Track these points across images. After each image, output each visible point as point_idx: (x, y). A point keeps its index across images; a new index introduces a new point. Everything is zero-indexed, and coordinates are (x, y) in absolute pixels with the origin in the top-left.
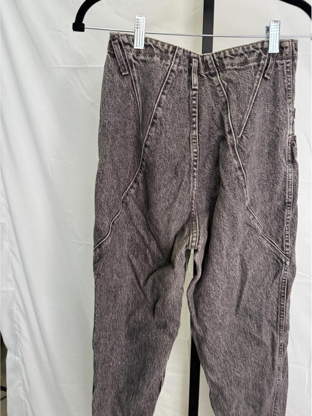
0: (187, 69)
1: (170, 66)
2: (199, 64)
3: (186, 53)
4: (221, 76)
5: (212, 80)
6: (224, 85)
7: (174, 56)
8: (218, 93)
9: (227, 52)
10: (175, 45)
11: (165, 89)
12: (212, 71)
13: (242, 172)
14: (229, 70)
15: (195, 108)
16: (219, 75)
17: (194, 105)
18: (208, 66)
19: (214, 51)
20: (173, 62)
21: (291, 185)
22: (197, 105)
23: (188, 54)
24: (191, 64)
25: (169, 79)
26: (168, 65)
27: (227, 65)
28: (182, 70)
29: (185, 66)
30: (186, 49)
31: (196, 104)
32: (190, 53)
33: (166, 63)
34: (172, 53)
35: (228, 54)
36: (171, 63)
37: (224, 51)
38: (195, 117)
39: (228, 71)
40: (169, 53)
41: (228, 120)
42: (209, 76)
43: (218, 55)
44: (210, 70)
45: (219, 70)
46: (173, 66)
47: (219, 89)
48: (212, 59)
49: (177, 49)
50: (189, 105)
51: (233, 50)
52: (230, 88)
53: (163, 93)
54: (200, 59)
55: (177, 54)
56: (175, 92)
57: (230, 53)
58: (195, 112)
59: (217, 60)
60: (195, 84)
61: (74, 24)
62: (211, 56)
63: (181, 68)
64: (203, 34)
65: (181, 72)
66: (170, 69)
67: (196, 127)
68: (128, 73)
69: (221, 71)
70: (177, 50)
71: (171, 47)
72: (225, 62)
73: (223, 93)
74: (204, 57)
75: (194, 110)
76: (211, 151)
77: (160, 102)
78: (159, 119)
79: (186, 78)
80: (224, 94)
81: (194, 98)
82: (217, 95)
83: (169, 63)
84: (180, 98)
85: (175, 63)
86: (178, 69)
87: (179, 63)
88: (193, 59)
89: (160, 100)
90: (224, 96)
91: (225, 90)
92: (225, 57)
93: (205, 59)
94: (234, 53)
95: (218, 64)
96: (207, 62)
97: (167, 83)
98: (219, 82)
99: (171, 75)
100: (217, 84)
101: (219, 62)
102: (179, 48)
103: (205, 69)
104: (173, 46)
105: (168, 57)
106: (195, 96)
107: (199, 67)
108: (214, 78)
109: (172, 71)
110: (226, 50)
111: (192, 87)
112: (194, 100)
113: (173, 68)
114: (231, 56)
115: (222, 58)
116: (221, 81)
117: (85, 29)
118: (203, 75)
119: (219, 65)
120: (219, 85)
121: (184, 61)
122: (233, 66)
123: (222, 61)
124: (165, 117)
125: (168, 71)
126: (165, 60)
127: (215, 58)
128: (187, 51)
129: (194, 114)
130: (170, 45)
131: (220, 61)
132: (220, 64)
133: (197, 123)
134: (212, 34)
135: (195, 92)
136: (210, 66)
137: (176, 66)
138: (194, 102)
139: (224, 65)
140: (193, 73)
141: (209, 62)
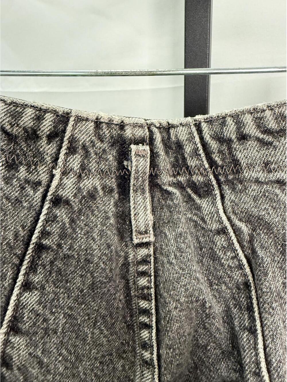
0: (112, 183)
1: (49, 186)
2: (154, 155)
3: (105, 131)
4: (226, 201)
5: (199, 208)
6: (237, 231)
7: (60, 147)
8: (220, 254)
9: (248, 119)
10: (62, 106)
11: (32, 268)
12: (198, 179)
14: (257, 181)
15: (146, 298)
16: (223, 197)
17: (143, 288)
18: (184, 159)
20: (57, 173)
22: (153, 291)
23: (115, 132)
24: (125, 163)
25: (44, 234)
26: (39, 183)
27: (251, 166)
28: (95, 189)
29: (103, 174)
30: (105, 117)
31: (149, 288)
32: (122, 126)
33: (33, 178)
34: (51, 137)
35: (251, 129)
36: (52, 176)
37: (237, 117)
38: (148, 326)
39: (254, 187)
40: (44, 142)
41: (258, 364)
42: (189, 190)
43: (216, 127)
44: (191, 175)
45: (222, 179)
46: (60, 185)
47: (220, 241)
48: (197, 139)
49: (71, 122)
50: (127, 288)
51: (268, 113)
53: (27, 286)
54: (158, 137)
55: (73, 140)
56: (72, 269)
57: (259, 123)
58: (146, 312)
59: (214, 145)
60: (143, 229)
62: (194, 129)
63: (88, 184)
65: (92, 195)
66: (49, 198)
69: (228, 181)
70: (69, 128)
71: (48, 116)
72: (239, 156)
73: (236, 257)
74: (172, 131)
75: (144, 304)
77: (15, 319)
78: (19, 369)
79: (110, 214)
80: (239, 260)
81: (142, 268)
82: (214, 257)
83: (44, 178)
84: (93, 286)
85: (64, 173)
86: (79, 190)
87: (83, 167)
88: (133, 147)
89: (15, 310)
90: (240, 267)
91: (242, 247)
92: (243, 137)
93: (173, 138)
94: (272, 125)
95: (217, 159)
96: (179, 146)
97: (40, 248)
98: (221, 222)
99: (52, 219)
100: (215, 226)
101: (220, 152)
102: (79, 119)
103: (173, 166)
104: (55, 112)
105: (39, 155)
106: (145, 261)
107: (153, 164)
108: (204, 204)
109: (57, 201)
110: (243, 113)
111: (132, 239)
112: (144, 274)
113: (60, 192)
114: (261, 136)
115: (229, 141)
116: (229, 219)
118: (170, 189)
119: (220, 163)
120: (223, 231)
121: (101, 156)
122: (270, 171)
123: (230, 148)
124: (40, 363)
125: (42, 207)
126: (29, 166)
127: (207, 137)
128: (109, 124)
129: (144, 319)
130: (46, 111)
131: (224, 147)
132: (223, 160)
133: (155, 349)
135: (143, 252)
136: (192, 163)
137: (70, 182)
138: (143, 282)
139: (236, 162)
140: (135, 191)
141: (188, 149)
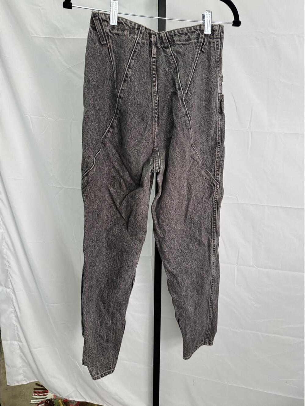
0: (148, 42)
1: (137, 39)
2: (156, 39)
3: (147, 30)
4: (172, 49)
5: (166, 52)
6: (174, 55)
7: (139, 32)
8: (170, 61)
9: (176, 31)
10: (140, 23)
11: (133, 55)
12: (166, 45)
13: (188, 118)
14: (178, 44)
15: (154, 71)
16: (171, 48)
17: (154, 69)
18: (163, 41)
19: (167, 30)
20: (138, 36)
21: (220, 130)
22: (156, 69)
23: (149, 31)
24: (151, 39)
25: (136, 48)
26: (135, 38)
27: (177, 41)
28: (145, 42)
29: (147, 40)
30: (147, 27)
31: (155, 68)
32: (150, 30)
33: (134, 37)
34: (137, 29)
35: (177, 33)
36: (137, 37)
37: (174, 31)
38: (155, 77)
39: (177, 45)
40: (136, 30)
41: (178, 80)
42: (164, 49)
43: (170, 33)
44: (164, 44)
45: (171, 44)
46: (138, 39)
47: (171, 58)
48: (166, 36)
49: (141, 27)
50: (150, 69)
51: (180, 30)
52: (179, 57)
53: (132, 59)
54: (157, 35)
55: (141, 31)
56: (140, 58)
58: (154, 74)
59: (169, 37)
60: (154, 53)
61: (64, 3)
62: (165, 34)
63: (144, 41)
64: (158, 17)
65: (144, 44)
66: (136, 41)
67: (156, 84)
68: (105, 42)
69: (172, 45)
70: (141, 28)
71: (137, 25)
72: (174, 39)
73: (174, 61)
74: (160, 34)
75: (154, 72)
76: (166, 103)
77: (130, 65)
78: (129, 77)
79: (148, 49)
80: (175, 62)
81: (154, 63)
82: (169, 62)
83: (136, 37)
84: (144, 63)
85: (139, 37)
86: (142, 42)
87: (143, 37)
88: (153, 35)
89: (130, 63)
90: (175, 63)
91: (175, 59)
92: (175, 35)
93: (160, 36)
94: (181, 32)
95: (170, 40)
96: (162, 38)
97: (135, 51)
99: (137, 46)
101: (171, 38)
102: (143, 26)
103: (160, 43)
104: (138, 24)
105: (135, 32)
106: (154, 62)
107: (156, 41)
108: (167, 50)
109: (138, 43)
110: (175, 30)
111: (152, 56)
112: (154, 65)
113: (139, 41)
114: (179, 34)
115: (172, 36)
116: (172, 52)
117: (73, 7)
118: (160, 48)
119: (171, 41)
120: (171, 55)
121: (146, 36)
122: (180, 42)
123: (173, 37)
124: (134, 76)
125: (135, 43)
126: (133, 34)
127: (168, 35)
128: (148, 29)
129: (154, 76)
130: (136, 24)
131: (171, 37)
132: (171, 40)
133: (156, 82)
134: (165, 17)
135: (154, 59)
136: (165, 41)
137: (140, 39)
138: (154, 67)
140: (153, 45)
141: (164, 38)
